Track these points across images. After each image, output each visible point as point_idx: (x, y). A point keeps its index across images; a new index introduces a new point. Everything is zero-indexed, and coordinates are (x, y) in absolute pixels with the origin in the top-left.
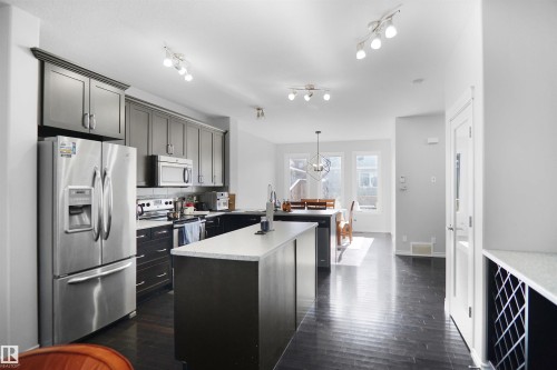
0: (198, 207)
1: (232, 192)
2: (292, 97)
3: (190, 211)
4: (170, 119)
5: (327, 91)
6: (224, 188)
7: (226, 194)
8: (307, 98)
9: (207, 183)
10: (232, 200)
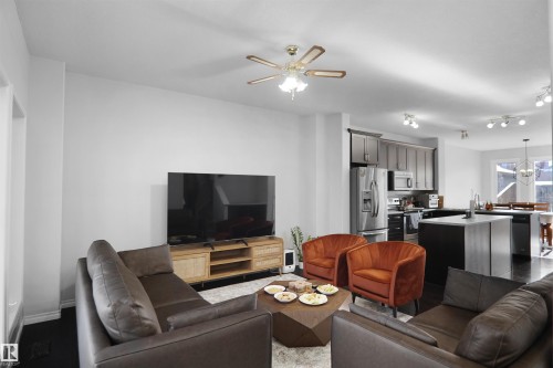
0: (416, 204)
1: (440, 195)
2: (490, 126)
3: (411, 207)
4: (398, 147)
5: (523, 118)
6: (434, 191)
7: (436, 196)
8: (504, 125)
9: (422, 188)
10: (441, 200)
